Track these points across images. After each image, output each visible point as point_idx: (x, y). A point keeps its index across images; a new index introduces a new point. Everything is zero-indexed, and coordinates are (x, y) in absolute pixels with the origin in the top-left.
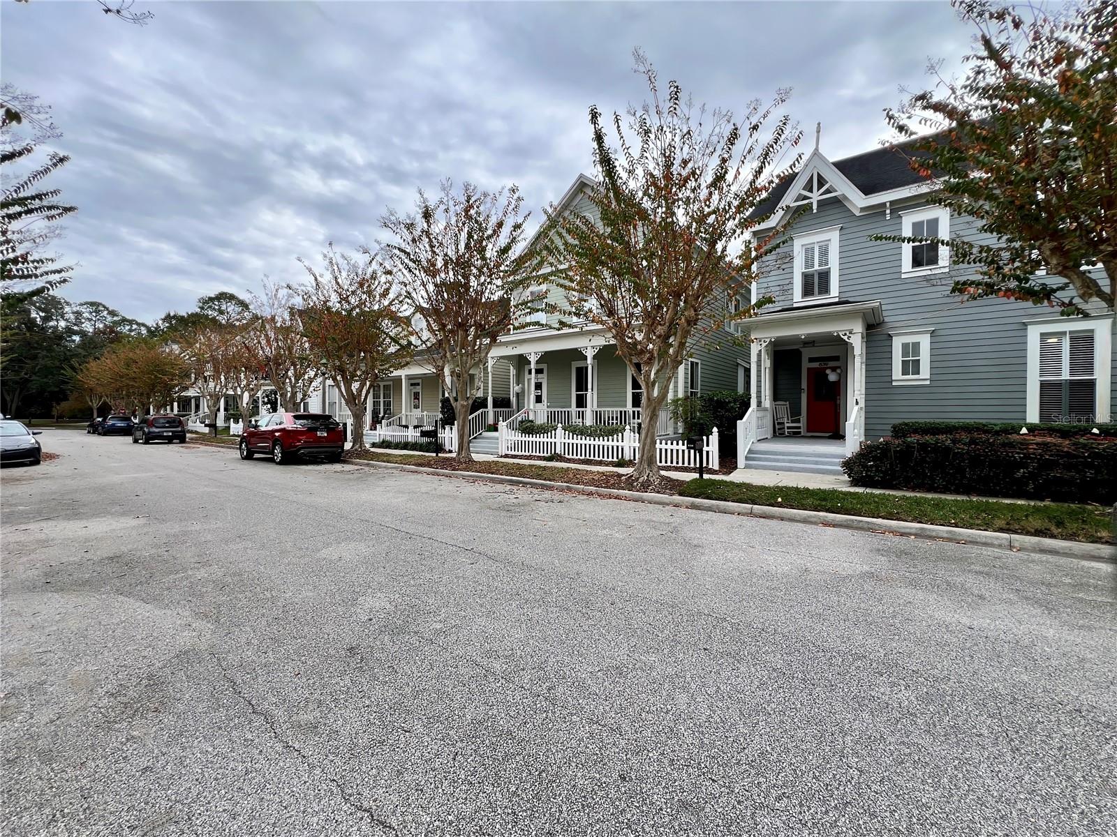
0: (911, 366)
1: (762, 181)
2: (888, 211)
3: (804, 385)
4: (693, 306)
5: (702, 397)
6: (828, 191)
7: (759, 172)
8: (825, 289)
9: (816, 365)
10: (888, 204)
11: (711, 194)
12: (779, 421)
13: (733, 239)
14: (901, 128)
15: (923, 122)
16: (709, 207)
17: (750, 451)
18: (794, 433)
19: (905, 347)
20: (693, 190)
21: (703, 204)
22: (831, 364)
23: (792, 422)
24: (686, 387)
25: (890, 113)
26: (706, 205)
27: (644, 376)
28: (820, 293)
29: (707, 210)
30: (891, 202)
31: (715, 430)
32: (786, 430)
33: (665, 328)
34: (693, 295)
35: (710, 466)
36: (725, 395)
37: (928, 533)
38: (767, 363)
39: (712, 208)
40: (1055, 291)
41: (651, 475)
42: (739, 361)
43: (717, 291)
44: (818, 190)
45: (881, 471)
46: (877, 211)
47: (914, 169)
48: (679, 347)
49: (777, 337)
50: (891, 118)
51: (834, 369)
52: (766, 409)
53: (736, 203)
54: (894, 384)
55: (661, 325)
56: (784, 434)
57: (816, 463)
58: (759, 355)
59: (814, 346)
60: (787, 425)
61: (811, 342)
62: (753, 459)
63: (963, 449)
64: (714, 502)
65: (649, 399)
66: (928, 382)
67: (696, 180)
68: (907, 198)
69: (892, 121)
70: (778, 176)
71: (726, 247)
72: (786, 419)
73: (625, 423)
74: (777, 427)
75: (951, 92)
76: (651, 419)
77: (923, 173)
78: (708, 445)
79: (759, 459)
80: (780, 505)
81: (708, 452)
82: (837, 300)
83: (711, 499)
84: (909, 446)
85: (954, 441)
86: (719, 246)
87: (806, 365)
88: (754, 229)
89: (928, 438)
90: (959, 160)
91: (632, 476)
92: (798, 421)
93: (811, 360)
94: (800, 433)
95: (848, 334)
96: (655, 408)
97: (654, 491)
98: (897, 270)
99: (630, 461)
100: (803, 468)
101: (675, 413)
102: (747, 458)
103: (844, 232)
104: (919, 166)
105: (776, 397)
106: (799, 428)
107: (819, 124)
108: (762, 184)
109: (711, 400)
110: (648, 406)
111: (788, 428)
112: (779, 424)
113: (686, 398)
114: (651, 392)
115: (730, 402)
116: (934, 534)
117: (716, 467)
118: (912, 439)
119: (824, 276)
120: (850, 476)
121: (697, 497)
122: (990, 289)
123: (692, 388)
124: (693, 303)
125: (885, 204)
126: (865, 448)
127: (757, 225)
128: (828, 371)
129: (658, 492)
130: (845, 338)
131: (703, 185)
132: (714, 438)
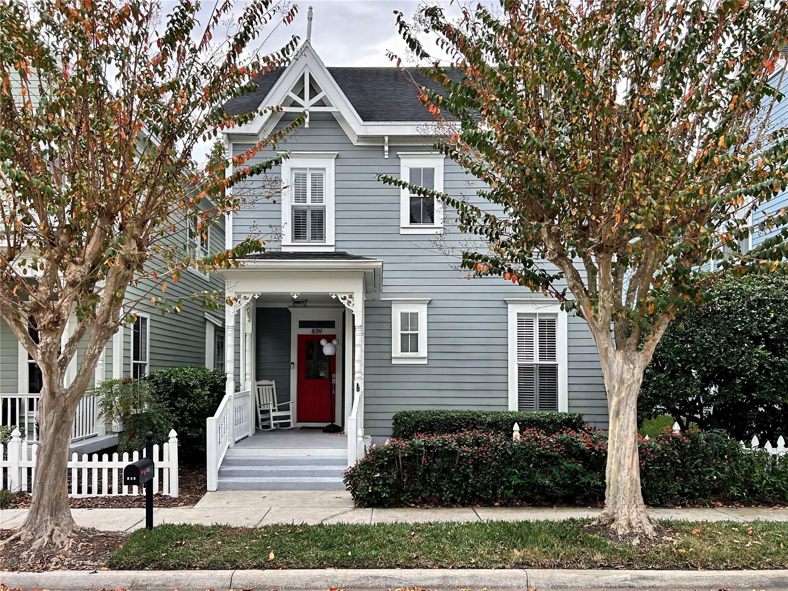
0: (410, 343)
1: (244, 59)
2: (386, 148)
3: (294, 358)
4: (135, 237)
5: (151, 377)
6: (321, 103)
7: (240, 42)
8: (319, 232)
9: (308, 331)
10: (386, 139)
11: (165, 54)
12: (263, 408)
13: (200, 139)
14: (413, 44)
15: (440, 43)
16: (162, 74)
17: (225, 462)
18: (282, 425)
19: (404, 316)
20: (135, 39)
21: (151, 68)
22: (326, 331)
23: (279, 410)
24: (126, 357)
25: (402, 19)
26: (156, 71)
27: (43, 354)
28: (314, 237)
29: (159, 81)
30: (390, 137)
31: (173, 433)
32: (272, 422)
33: (84, 269)
34: (135, 217)
35: (165, 492)
36: (186, 374)
37: (451, 582)
38: (248, 327)
39: (168, 79)
40: (551, 279)
41: (56, 532)
42: (207, 316)
43: (176, 215)
44: (311, 98)
45: (389, 484)
46: (374, 144)
47: (424, 102)
48: (110, 303)
49: (262, 293)
50: (402, 25)
51: (330, 339)
52: (246, 395)
53: (205, 82)
54: (394, 362)
55: (75, 263)
56: (269, 427)
57: (313, 474)
58: (237, 316)
59: (306, 306)
60: (273, 414)
61: (302, 301)
62: (230, 474)
63: (468, 452)
64: (170, 574)
65: (52, 394)
66: (425, 362)
67: (140, 24)
68: (411, 136)
69: (403, 30)
70: (266, 59)
71: (190, 148)
72: (271, 408)
73: (13, 422)
74: (260, 417)
75: (463, 17)
76: (57, 430)
77: (433, 110)
78: (161, 459)
79: (239, 474)
80: (274, 566)
81: (161, 470)
82: (332, 250)
83: (167, 568)
84: (416, 449)
85: (460, 443)
86: (180, 145)
87: (296, 331)
88: (231, 130)
89: (436, 440)
90: (471, 104)
91: (18, 539)
92: (287, 408)
93: (303, 324)
94: (288, 424)
95: (348, 298)
96: (64, 410)
97: (60, 566)
98: (394, 222)
99: (21, 494)
100: (297, 484)
101: (107, 405)
102: (220, 474)
103: (340, 162)
104: (429, 99)
105: (258, 377)
106: (288, 417)
107: (311, 8)
108: (245, 64)
109: (167, 382)
110: (50, 407)
111: (275, 418)
112: (262, 412)
113: (126, 382)
114: (56, 382)
115: (195, 386)
116: (456, 583)
117: (174, 493)
118: (419, 440)
119: (319, 217)
120: (353, 493)
121: (142, 567)
122: (496, 268)
123: (136, 357)
124: (136, 232)
125: (383, 137)
126: (371, 455)
127: (237, 126)
128: (323, 342)
129: (71, 567)
130: (345, 303)
131: (153, 38)
132: (172, 447)
